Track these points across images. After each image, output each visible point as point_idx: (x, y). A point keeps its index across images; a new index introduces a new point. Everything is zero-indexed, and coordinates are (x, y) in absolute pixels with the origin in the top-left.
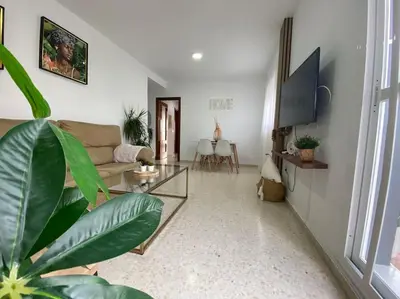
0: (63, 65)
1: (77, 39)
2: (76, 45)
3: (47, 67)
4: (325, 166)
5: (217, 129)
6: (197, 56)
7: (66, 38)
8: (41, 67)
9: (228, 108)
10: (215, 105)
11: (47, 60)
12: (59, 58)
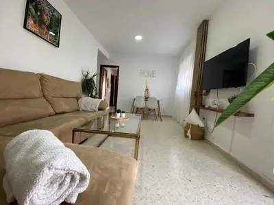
0: (43, 29)
1: (54, 10)
2: (53, 15)
3: (30, 28)
4: (252, 115)
5: (147, 90)
6: (139, 38)
7: (46, 8)
8: (25, 27)
9: (153, 76)
10: (144, 73)
11: (30, 22)
12: (40, 22)
